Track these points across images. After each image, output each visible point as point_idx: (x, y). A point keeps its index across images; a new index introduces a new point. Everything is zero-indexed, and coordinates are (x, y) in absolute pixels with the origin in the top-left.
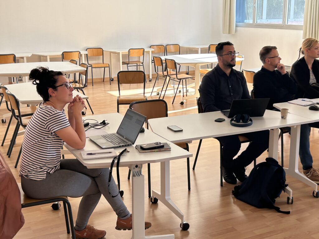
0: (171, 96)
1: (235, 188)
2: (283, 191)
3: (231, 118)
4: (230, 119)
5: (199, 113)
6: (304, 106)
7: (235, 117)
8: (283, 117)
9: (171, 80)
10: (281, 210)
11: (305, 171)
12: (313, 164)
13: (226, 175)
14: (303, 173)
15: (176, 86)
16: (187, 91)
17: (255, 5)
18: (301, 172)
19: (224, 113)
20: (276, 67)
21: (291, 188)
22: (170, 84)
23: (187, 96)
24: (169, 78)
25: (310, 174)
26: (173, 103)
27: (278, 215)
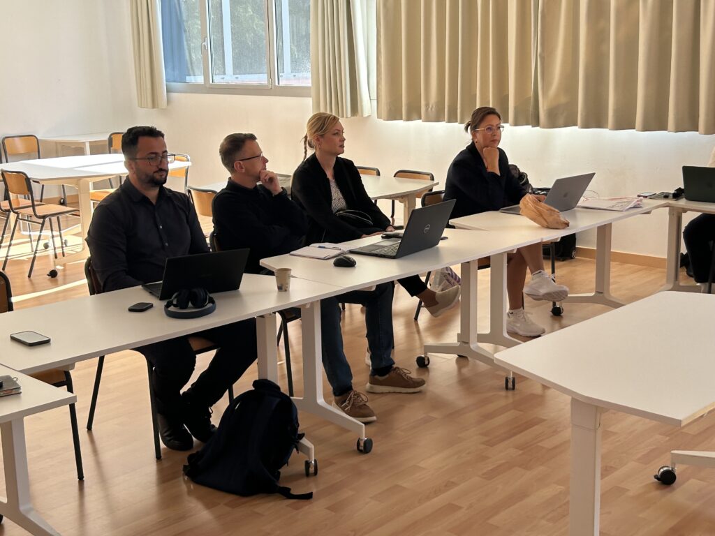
0: (24, 258)
1: (190, 458)
2: (295, 450)
3: (167, 301)
4: (164, 303)
5: (91, 294)
6: (324, 259)
7: (176, 297)
8: (282, 288)
9: (21, 221)
10: (293, 492)
11: (337, 398)
12: (352, 381)
13: (165, 432)
14: (334, 403)
15: (35, 234)
16: (64, 244)
17: (205, 43)
18: (329, 403)
19: (151, 290)
20: (259, 179)
21: (312, 440)
22: (20, 229)
23: (64, 255)
24: (16, 215)
25: (349, 403)
26: (29, 276)
27: (287, 506)
